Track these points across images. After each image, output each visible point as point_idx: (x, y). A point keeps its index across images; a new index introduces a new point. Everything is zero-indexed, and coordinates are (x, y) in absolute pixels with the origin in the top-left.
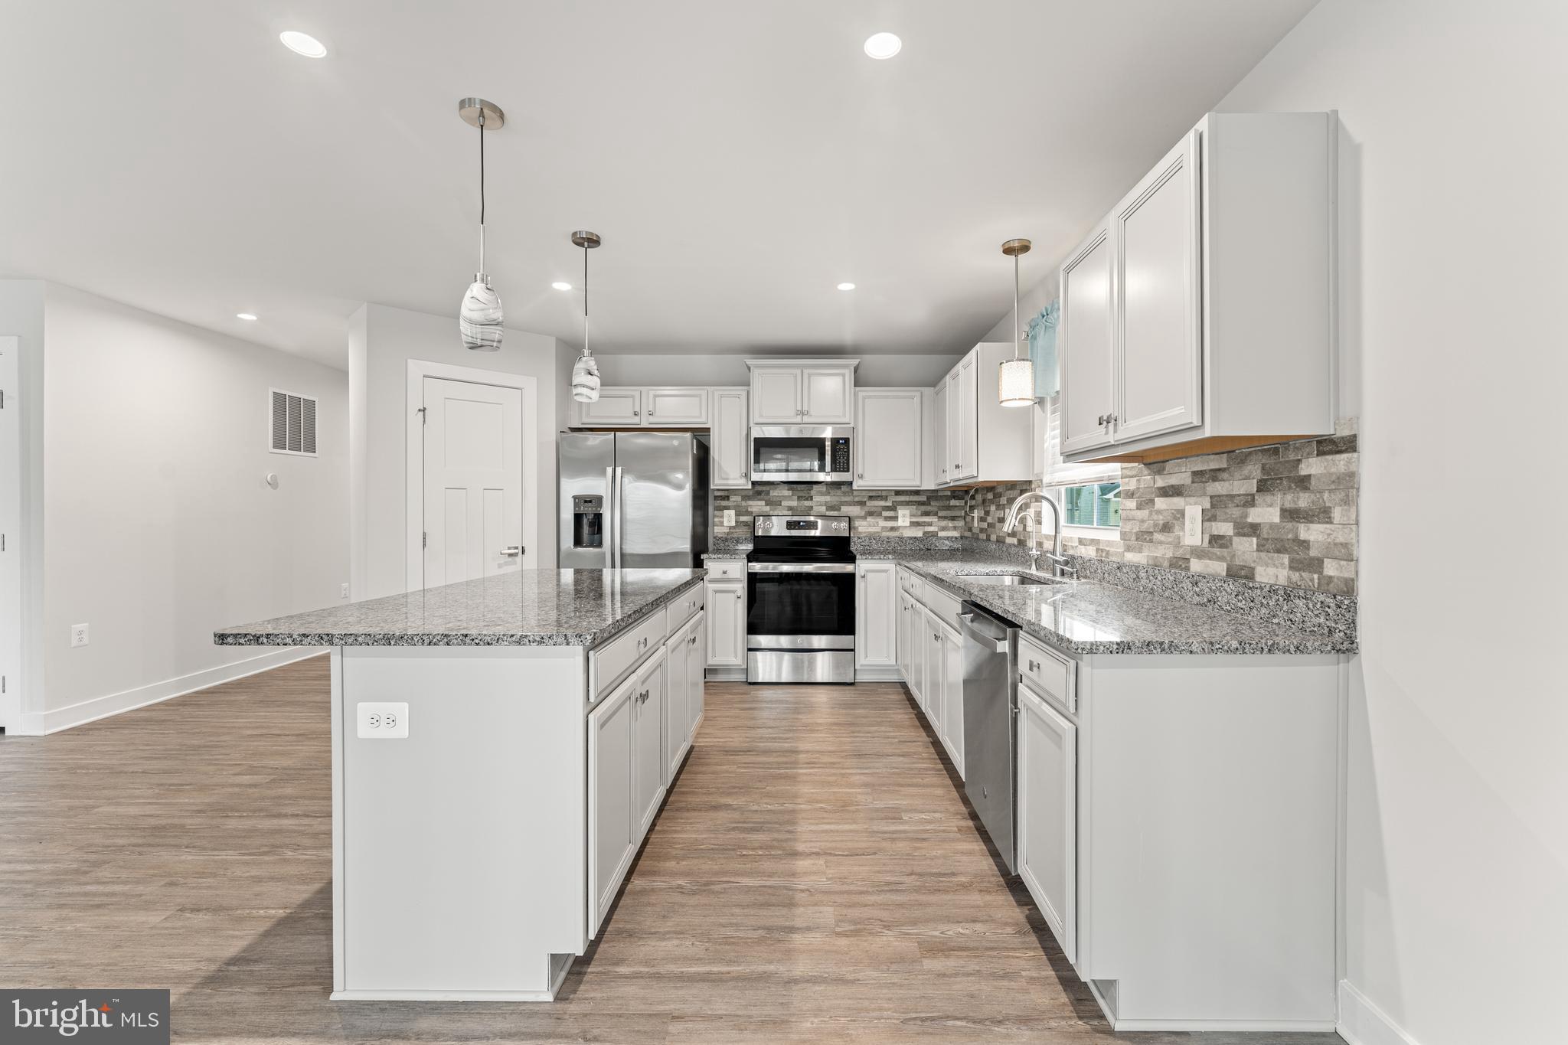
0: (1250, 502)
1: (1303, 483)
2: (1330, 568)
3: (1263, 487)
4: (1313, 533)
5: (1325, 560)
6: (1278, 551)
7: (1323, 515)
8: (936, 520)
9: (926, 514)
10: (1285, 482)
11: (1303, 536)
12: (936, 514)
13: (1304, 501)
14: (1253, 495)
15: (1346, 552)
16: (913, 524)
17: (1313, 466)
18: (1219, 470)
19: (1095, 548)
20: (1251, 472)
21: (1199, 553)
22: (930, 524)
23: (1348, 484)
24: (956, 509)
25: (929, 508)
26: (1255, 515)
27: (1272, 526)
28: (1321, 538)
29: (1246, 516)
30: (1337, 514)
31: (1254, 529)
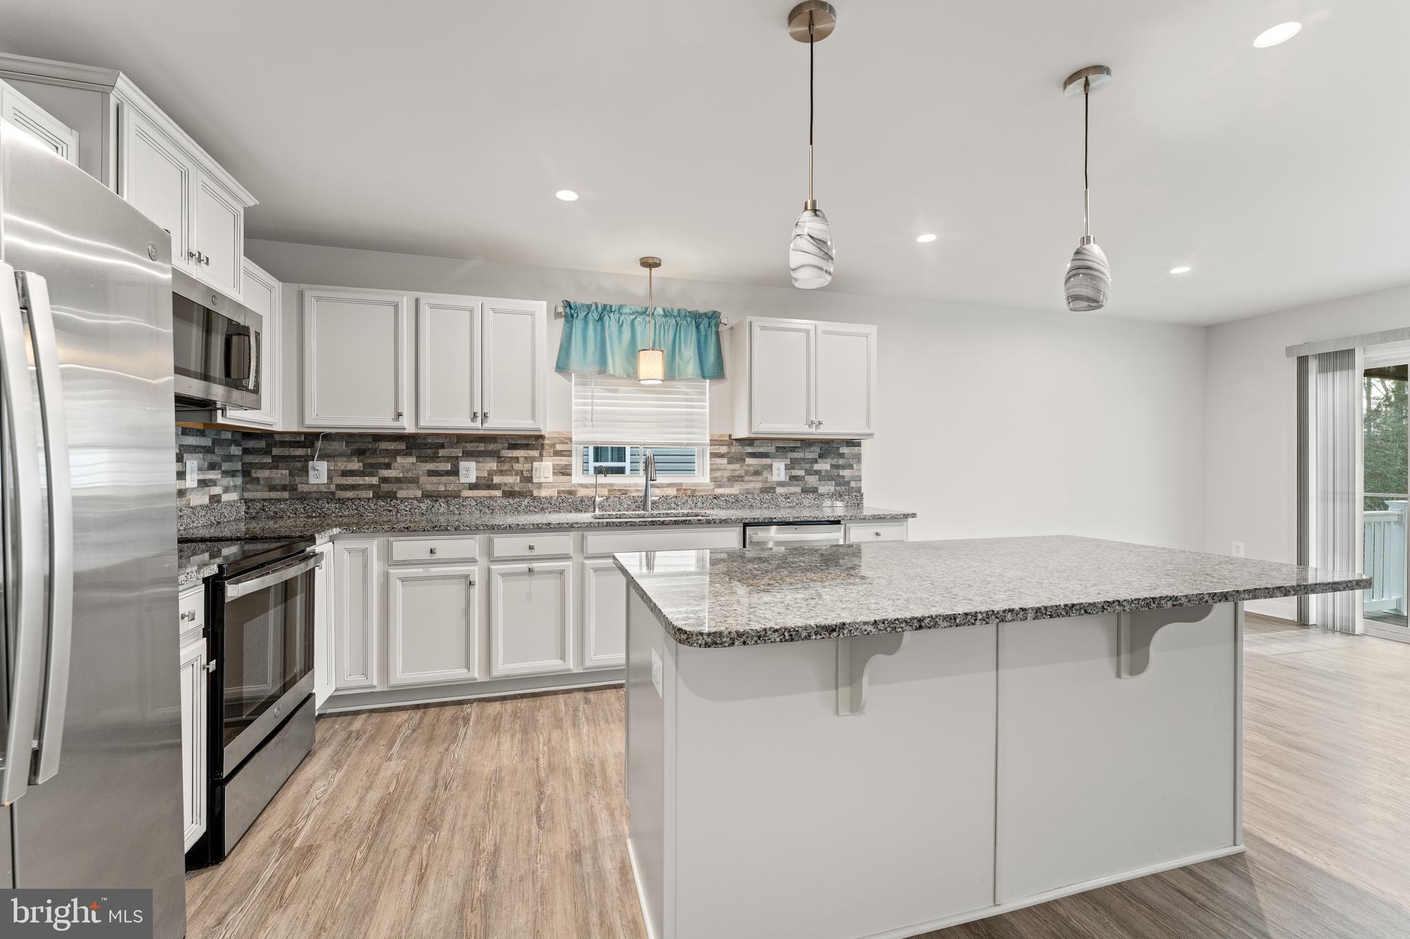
0: (815, 461)
1: (842, 456)
2: (853, 484)
3: (821, 456)
4: (846, 473)
5: (851, 482)
6: (830, 480)
7: (851, 467)
8: (219, 476)
9: (212, 467)
10: (832, 455)
11: (841, 474)
12: (220, 468)
13: (841, 462)
14: (816, 459)
15: (859, 479)
16: (203, 483)
17: (844, 450)
18: (796, 447)
19: (675, 489)
20: (814, 450)
21: (781, 484)
22: (213, 483)
23: (858, 458)
24: (235, 459)
25: (216, 459)
26: (817, 467)
27: (826, 471)
28: (848, 474)
29: (813, 467)
30: (855, 466)
31: (818, 472)
